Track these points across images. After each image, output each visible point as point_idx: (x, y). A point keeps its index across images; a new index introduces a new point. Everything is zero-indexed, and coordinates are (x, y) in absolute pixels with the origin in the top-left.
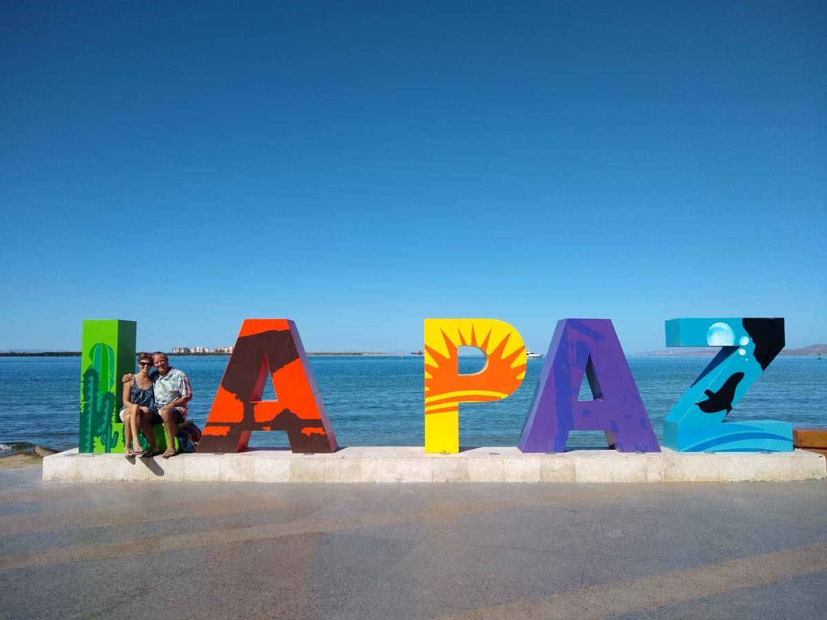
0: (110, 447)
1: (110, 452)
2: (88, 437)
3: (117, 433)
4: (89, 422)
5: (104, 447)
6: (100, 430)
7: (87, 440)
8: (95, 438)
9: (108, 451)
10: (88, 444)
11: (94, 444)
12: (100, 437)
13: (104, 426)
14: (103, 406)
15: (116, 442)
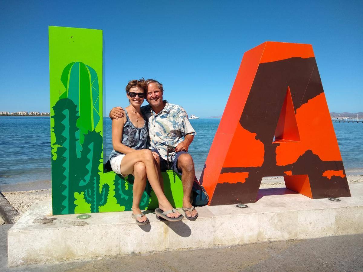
0: (98, 205)
1: (98, 211)
2: (66, 193)
3: (106, 186)
4: (66, 173)
5: (90, 205)
6: (82, 183)
7: (65, 197)
8: (76, 195)
9: (94, 209)
10: (66, 203)
11: (75, 203)
12: (83, 193)
13: (88, 178)
14: (86, 151)
15: (106, 198)
